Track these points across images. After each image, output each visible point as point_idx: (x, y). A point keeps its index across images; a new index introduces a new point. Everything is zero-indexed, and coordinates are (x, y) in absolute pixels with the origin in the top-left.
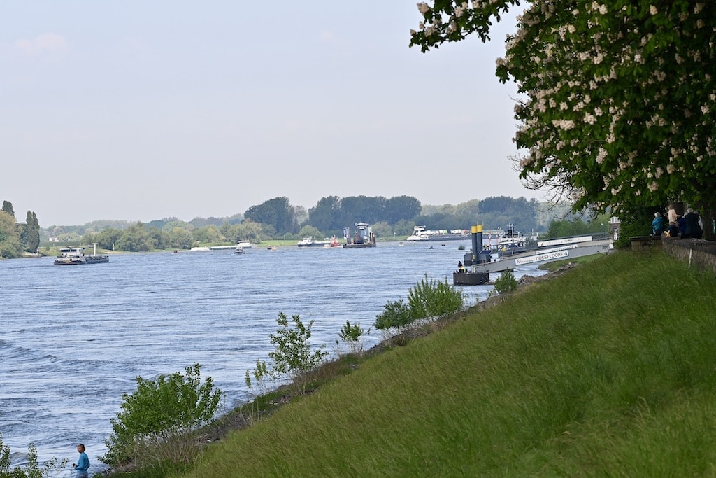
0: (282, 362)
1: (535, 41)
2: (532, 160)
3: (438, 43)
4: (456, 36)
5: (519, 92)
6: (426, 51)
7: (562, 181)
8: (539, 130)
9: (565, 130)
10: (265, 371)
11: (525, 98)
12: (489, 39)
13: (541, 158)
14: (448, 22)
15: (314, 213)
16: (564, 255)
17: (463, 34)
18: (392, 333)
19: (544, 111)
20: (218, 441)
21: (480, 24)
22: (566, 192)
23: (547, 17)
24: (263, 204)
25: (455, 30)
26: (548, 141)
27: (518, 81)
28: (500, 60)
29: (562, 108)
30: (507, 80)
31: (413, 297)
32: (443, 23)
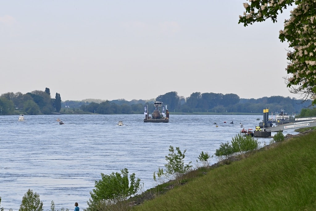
0: (170, 169)
1: (299, 23)
2: (294, 79)
3: (252, 22)
4: (261, 19)
5: (289, 47)
6: (246, 26)
7: (308, 90)
8: (298, 65)
9: (312, 65)
10: (162, 173)
11: (292, 50)
12: (277, 22)
13: (298, 78)
14: (257, 12)
15: (189, 99)
16: (307, 125)
17: (264, 18)
18: (223, 158)
19: (301, 56)
20: (139, 205)
21: (273, 14)
22: (310, 95)
23: (305, 11)
24: (165, 94)
25: (261, 16)
26: (302, 70)
27: (289, 42)
28: (281, 31)
29: (310, 55)
30: (284, 41)
31: (234, 142)
32: (255, 13)
